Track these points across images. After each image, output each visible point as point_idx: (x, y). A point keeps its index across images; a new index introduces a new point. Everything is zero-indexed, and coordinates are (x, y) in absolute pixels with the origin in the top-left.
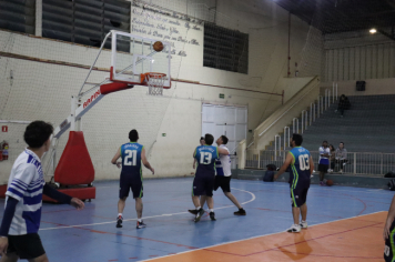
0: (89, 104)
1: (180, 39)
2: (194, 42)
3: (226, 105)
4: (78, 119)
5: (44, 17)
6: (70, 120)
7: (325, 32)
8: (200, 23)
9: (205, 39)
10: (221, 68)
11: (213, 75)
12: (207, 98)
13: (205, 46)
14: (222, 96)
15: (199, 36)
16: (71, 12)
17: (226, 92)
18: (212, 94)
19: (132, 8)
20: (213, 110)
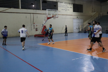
0: (46, 21)
1: (68, 7)
2: (71, 7)
3: (78, 19)
4: (45, 24)
5: (42, 7)
6: (44, 24)
7: (101, 2)
8: (72, 4)
9: (73, 7)
10: (77, 12)
11: (75, 13)
12: (74, 18)
13: (73, 8)
14: (77, 17)
15: (72, 6)
16: (47, 5)
17: (78, 16)
18: (75, 17)
19: (58, 3)
20: (76, 20)
